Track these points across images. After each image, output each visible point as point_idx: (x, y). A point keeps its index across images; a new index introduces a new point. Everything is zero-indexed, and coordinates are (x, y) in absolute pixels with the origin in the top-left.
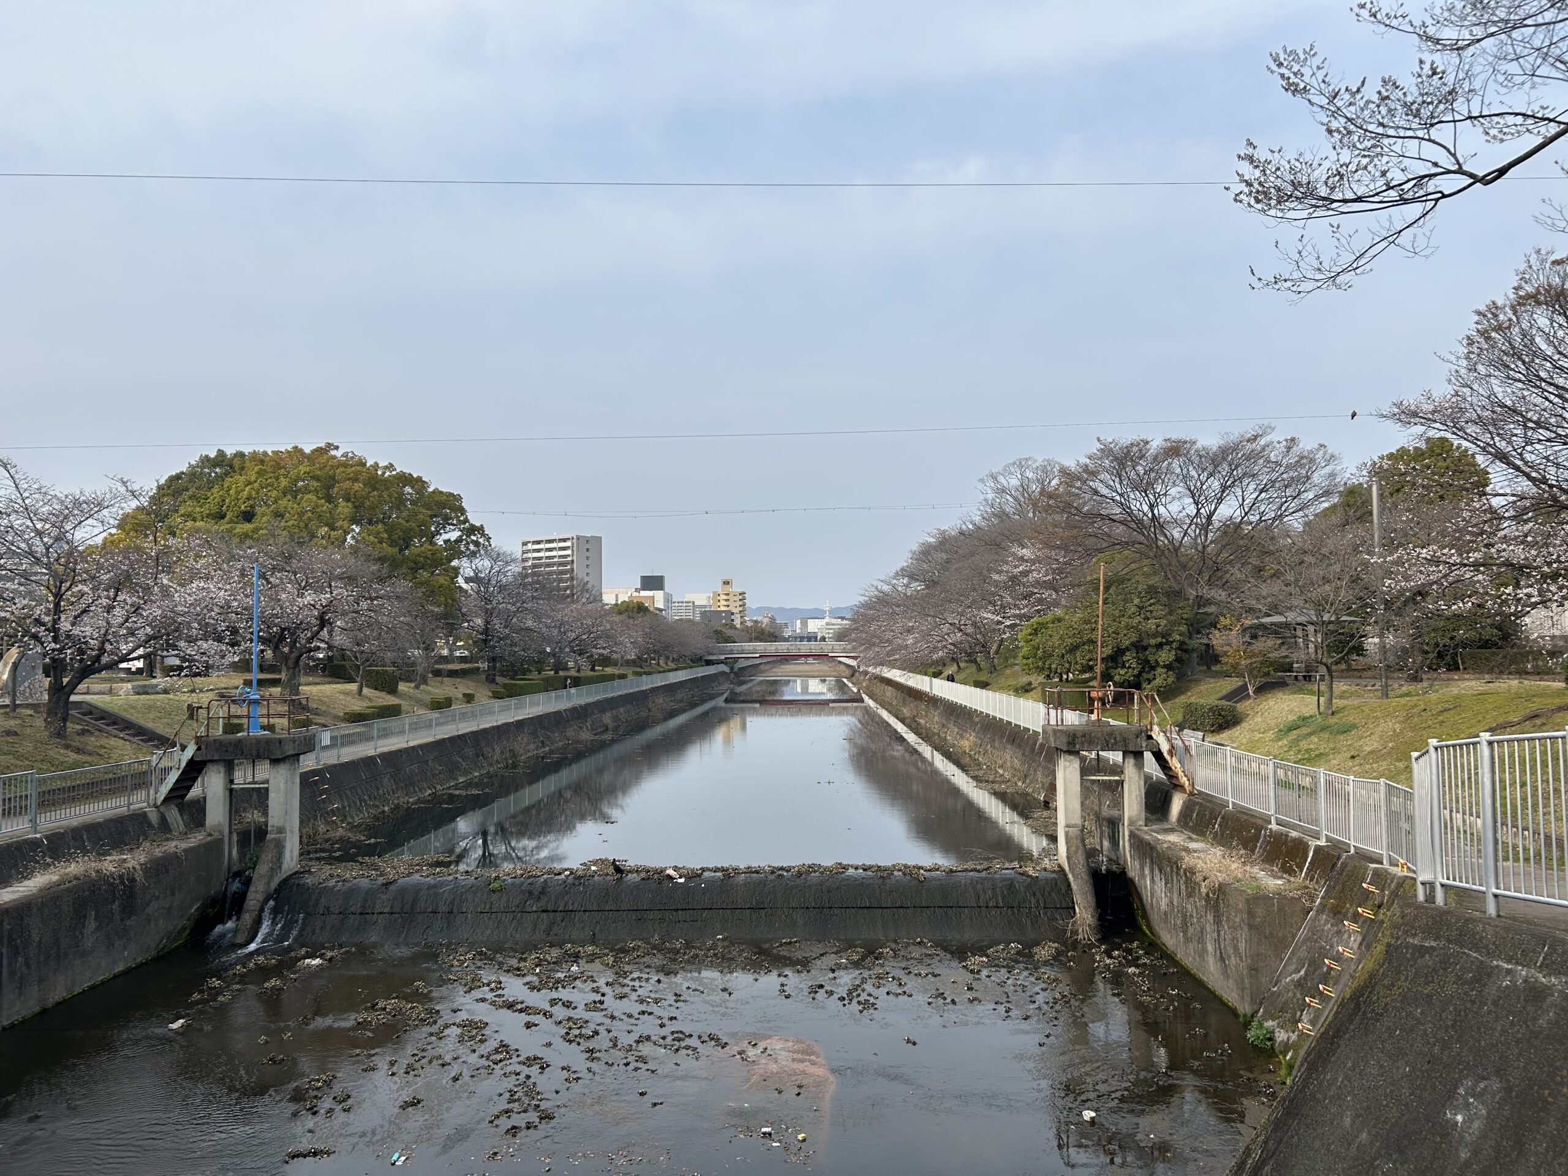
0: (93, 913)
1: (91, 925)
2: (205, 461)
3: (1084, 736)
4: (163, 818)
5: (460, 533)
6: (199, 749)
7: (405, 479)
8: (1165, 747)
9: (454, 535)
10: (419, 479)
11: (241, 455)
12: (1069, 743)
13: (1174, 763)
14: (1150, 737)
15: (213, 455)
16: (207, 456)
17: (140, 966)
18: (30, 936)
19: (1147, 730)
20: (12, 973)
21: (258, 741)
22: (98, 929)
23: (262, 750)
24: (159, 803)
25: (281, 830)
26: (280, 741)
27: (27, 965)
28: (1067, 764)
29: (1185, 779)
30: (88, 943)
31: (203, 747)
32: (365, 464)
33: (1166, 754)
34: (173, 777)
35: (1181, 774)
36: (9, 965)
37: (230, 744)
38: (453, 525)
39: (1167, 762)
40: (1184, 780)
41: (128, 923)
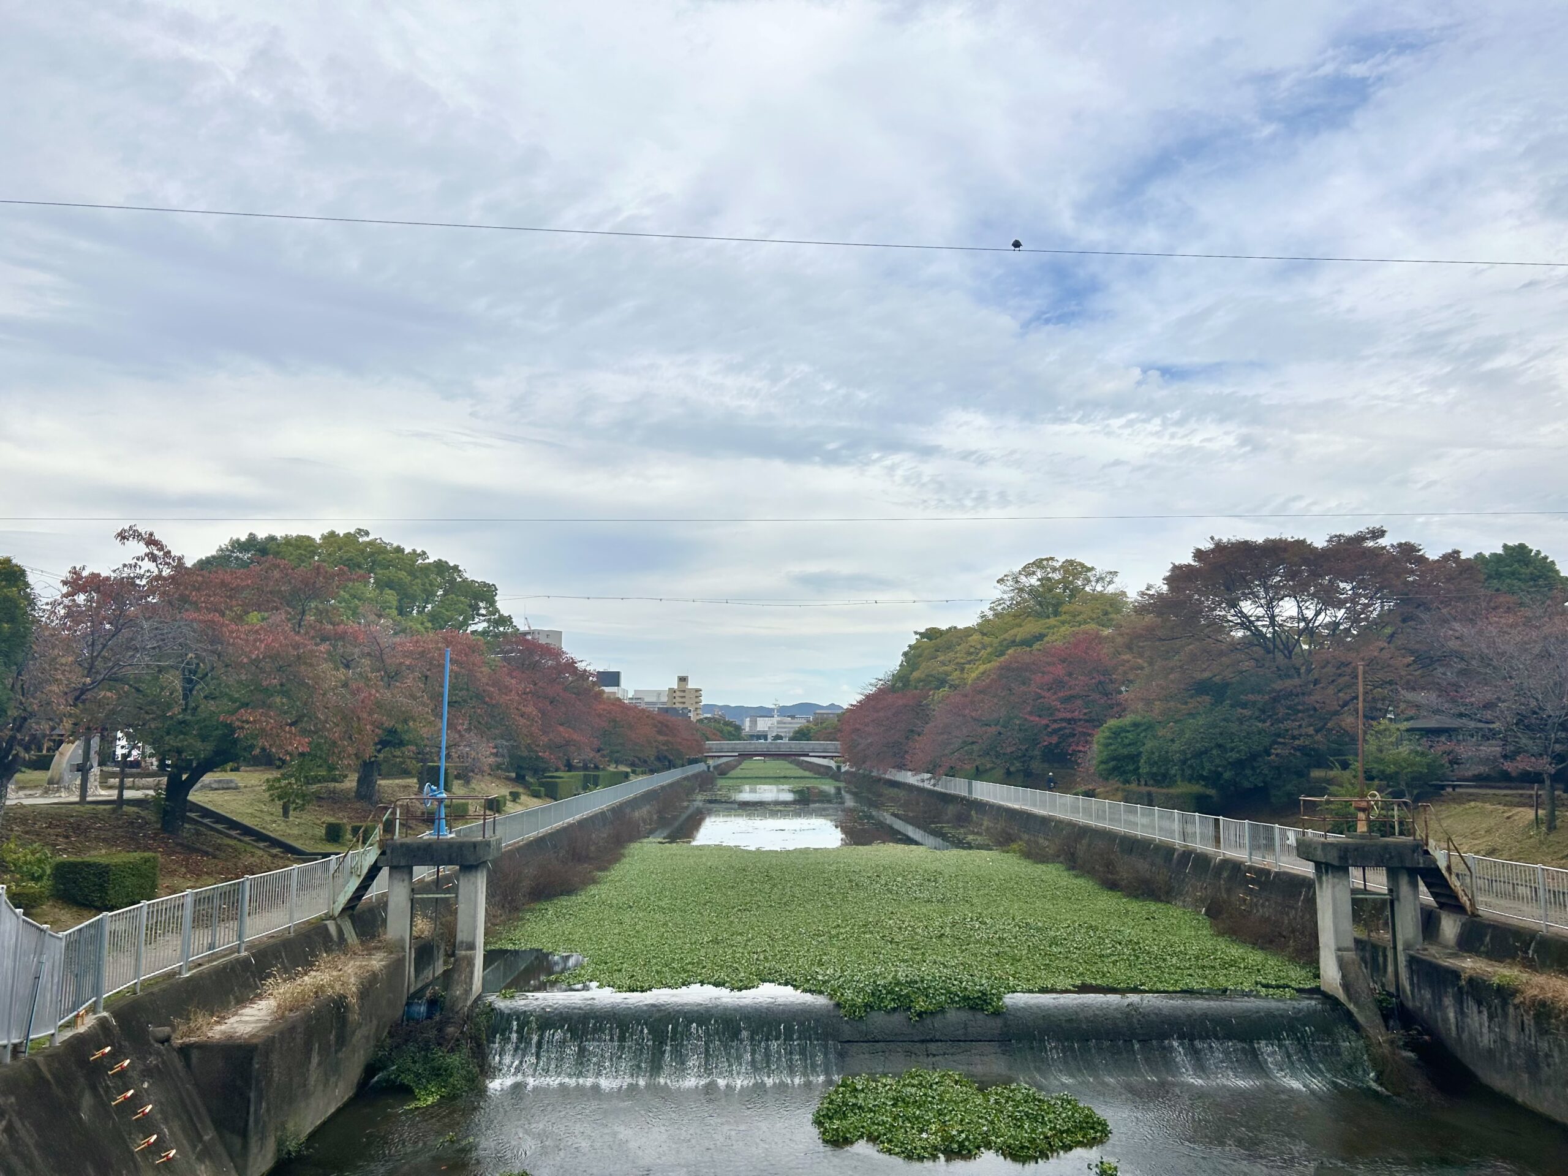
0: (317, 1046)
1: (315, 1060)
2: (237, 545)
3: (1356, 849)
4: (340, 932)
5: (485, 624)
6: (383, 853)
7: (441, 567)
8: (1442, 864)
9: (481, 627)
10: (456, 568)
11: (272, 539)
12: (1340, 858)
13: (1455, 883)
14: (1427, 852)
15: (243, 538)
16: (238, 540)
17: (346, 1105)
18: (272, 1075)
19: (1422, 846)
20: (257, 1122)
21: (450, 844)
22: (319, 1064)
23: (454, 855)
24: (336, 914)
25: (471, 946)
26: (475, 845)
27: (268, 1110)
28: (1336, 880)
29: (1465, 898)
30: (312, 1080)
31: (388, 852)
32: (403, 550)
33: (1444, 872)
34: (354, 884)
35: (1461, 893)
36: (256, 1110)
37: (419, 848)
38: (483, 615)
39: (1447, 882)
40: (1464, 900)
41: (340, 1055)
